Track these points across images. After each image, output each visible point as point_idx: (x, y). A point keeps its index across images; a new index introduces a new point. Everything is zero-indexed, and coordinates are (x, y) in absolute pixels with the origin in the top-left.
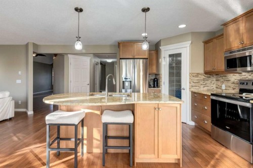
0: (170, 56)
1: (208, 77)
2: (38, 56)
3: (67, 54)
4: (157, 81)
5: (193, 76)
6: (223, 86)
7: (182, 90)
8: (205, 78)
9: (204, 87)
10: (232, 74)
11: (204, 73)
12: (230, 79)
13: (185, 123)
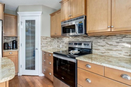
1: (53, 40)
5: (43, 39)
6: (61, 45)
7: (36, 50)
8: (51, 40)
9: (50, 47)
10: (65, 38)
11: (50, 37)
12: (64, 41)
13: (38, 76)
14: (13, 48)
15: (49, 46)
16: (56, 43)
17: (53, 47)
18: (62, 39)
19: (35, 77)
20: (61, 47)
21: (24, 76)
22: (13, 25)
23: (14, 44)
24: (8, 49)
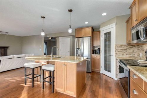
0: (105, 34)
1: (130, 47)
2: (53, 39)
3: (58, 37)
4: (100, 50)
5: (118, 47)
6: (141, 54)
7: (111, 56)
8: (128, 48)
9: (127, 54)
10: (145, 45)
11: (126, 44)
12: (144, 49)
13: (113, 79)
14: (98, 54)
15: (125, 54)
16: (135, 51)
17: (131, 55)
18: (142, 47)
19: (111, 78)
20: (141, 56)
21: (103, 75)
22: (98, 38)
23: (99, 51)
24: (96, 54)
